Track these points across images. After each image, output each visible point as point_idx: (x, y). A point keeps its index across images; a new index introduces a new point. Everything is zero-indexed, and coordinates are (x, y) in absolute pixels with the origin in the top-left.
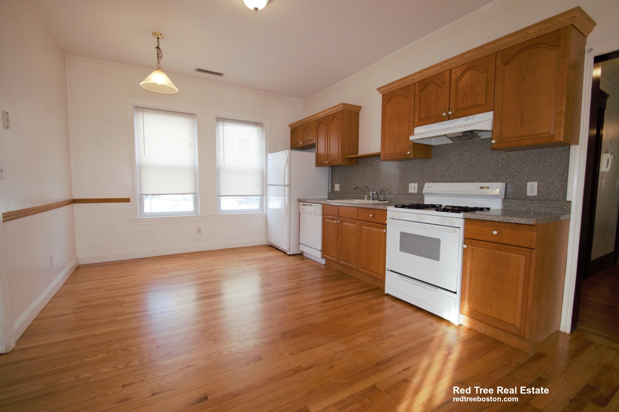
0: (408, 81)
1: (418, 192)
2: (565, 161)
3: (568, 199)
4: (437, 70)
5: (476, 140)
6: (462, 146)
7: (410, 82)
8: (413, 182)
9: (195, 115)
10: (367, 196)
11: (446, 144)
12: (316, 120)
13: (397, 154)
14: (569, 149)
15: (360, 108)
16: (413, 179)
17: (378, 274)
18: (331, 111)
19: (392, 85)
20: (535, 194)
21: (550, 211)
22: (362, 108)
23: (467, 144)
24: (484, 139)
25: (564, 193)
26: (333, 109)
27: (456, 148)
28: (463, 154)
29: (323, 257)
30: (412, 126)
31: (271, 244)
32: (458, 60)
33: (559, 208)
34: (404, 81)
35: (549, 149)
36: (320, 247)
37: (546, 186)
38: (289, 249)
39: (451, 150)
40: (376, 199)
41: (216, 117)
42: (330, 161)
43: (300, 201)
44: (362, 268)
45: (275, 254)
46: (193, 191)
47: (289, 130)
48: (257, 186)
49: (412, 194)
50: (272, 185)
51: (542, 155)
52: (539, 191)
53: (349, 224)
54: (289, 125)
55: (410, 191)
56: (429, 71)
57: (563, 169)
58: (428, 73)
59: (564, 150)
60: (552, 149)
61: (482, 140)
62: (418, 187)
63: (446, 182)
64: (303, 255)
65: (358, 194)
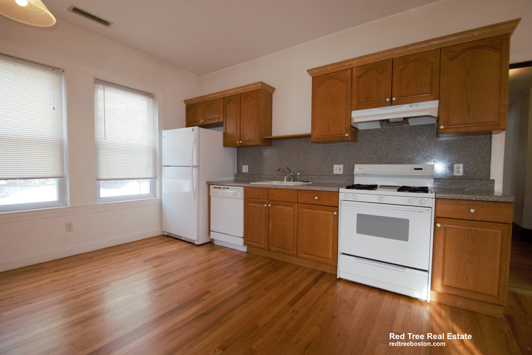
0: (345, 66)
1: (343, 173)
2: (487, 147)
3: (492, 178)
4: (378, 57)
5: (403, 127)
6: (390, 132)
7: (347, 66)
8: (338, 164)
9: (63, 71)
10: (286, 178)
11: (373, 129)
12: (223, 97)
13: (331, 136)
14: (491, 137)
15: (274, 89)
16: (338, 161)
17: (325, 258)
18: (245, 89)
19: (326, 68)
20: (461, 174)
21: (477, 188)
22: (275, 90)
23: (395, 129)
24: (412, 126)
25: (487, 173)
26: (247, 87)
27: (384, 133)
28: (391, 139)
29: (245, 245)
30: (350, 109)
31: (168, 234)
32: (402, 51)
33: (485, 186)
34: (340, 65)
35: (473, 137)
36: (242, 235)
37: (471, 167)
38: (198, 238)
39: (378, 135)
40: (298, 180)
41: (94, 77)
42: (244, 141)
43: (209, 184)
44: (303, 253)
45: (180, 246)
46: (58, 174)
47: (184, 106)
48: (149, 167)
49: (337, 175)
50: (168, 166)
51: (466, 141)
52: (464, 172)
53: (283, 208)
54: (185, 101)
55: (335, 172)
56: (370, 58)
57: (485, 154)
58: (368, 59)
59: (486, 138)
60: (475, 136)
61: (410, 127)
62: (344, 168)
63: (374, 164)
64: (214, 244)
65: (274, 175)
